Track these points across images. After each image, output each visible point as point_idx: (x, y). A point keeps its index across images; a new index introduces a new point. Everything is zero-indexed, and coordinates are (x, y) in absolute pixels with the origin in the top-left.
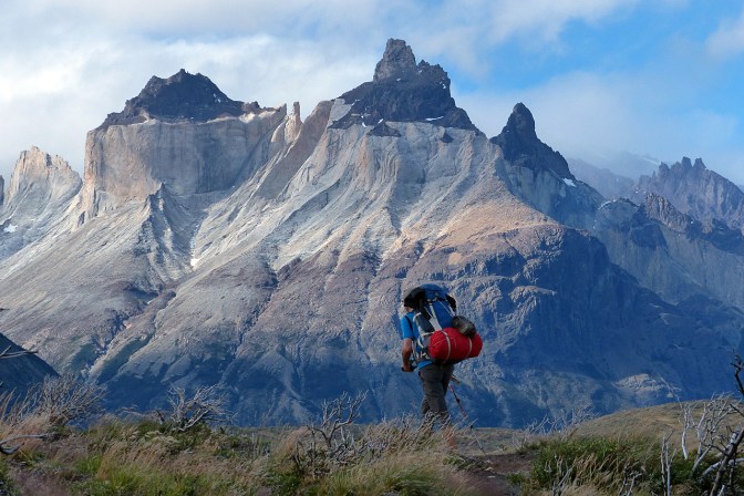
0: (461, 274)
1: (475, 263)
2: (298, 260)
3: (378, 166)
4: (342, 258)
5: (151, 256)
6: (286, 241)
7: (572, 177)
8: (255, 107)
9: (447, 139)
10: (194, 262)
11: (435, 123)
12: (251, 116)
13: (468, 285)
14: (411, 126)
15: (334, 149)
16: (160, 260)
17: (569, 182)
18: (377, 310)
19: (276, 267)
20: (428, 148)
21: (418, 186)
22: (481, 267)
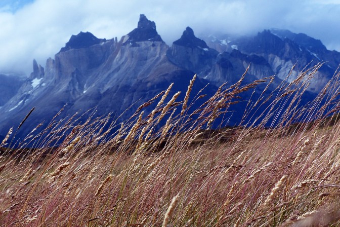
0: (150, 89)
1: (154, 85)
2: (108, 90)
3: (133, 57)
4: (119, 87)
5: (71, 92)
6: (106, 84)
7: (208, 47)
8: (105, 40)
9: (153, 45)
10: (84, 92)
11: (151, 41)
12: (103, 43)
13: (152, 92)
14: (143, 42)
15: (123, 52)
16: (73, 93)
17: (206, 49)
18: (126, 103)
19: (102, 92)
20: (148, 49)
21: (145, 61)
22: (155, 86)
